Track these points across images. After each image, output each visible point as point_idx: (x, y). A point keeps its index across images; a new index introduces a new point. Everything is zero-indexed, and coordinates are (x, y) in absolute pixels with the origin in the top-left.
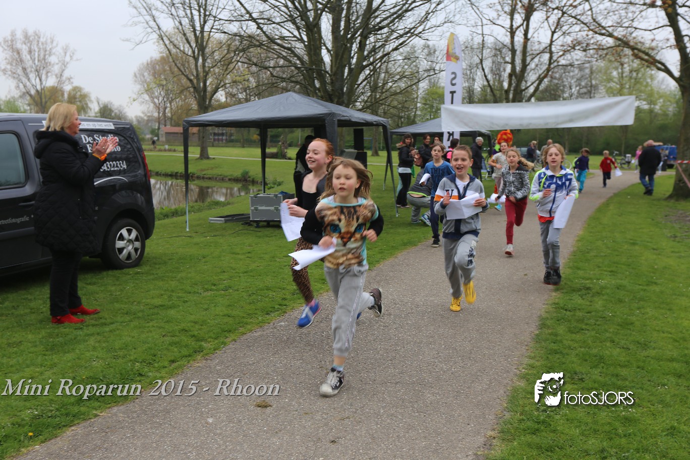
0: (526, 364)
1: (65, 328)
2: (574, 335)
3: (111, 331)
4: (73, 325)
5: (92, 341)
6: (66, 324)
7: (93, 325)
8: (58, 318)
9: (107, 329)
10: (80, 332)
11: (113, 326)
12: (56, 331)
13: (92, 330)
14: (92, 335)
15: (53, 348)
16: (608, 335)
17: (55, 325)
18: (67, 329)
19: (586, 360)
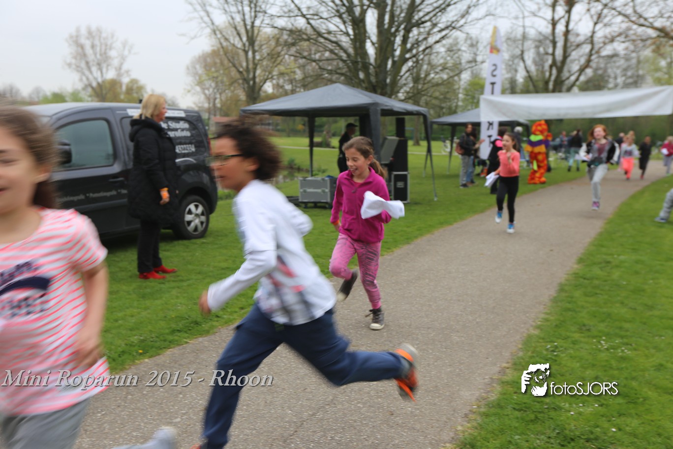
0: (542, 318)
1: (151, 282)
2: (588, 299)
3: (188, 285)
4: (157, 280)
5: (174, 292)
6: (151, 279)
7: (173, 281)
8: (145, 274)
9: (185, 284)
10: (162, 286)
11: (191, 282)
12: (144, 284)
13: (173, 284)
14: (174, 288)
15: (144, 297)
16: (619, 298)
17: (143, 280)
18: (152, 284)
19: (595, 317)
